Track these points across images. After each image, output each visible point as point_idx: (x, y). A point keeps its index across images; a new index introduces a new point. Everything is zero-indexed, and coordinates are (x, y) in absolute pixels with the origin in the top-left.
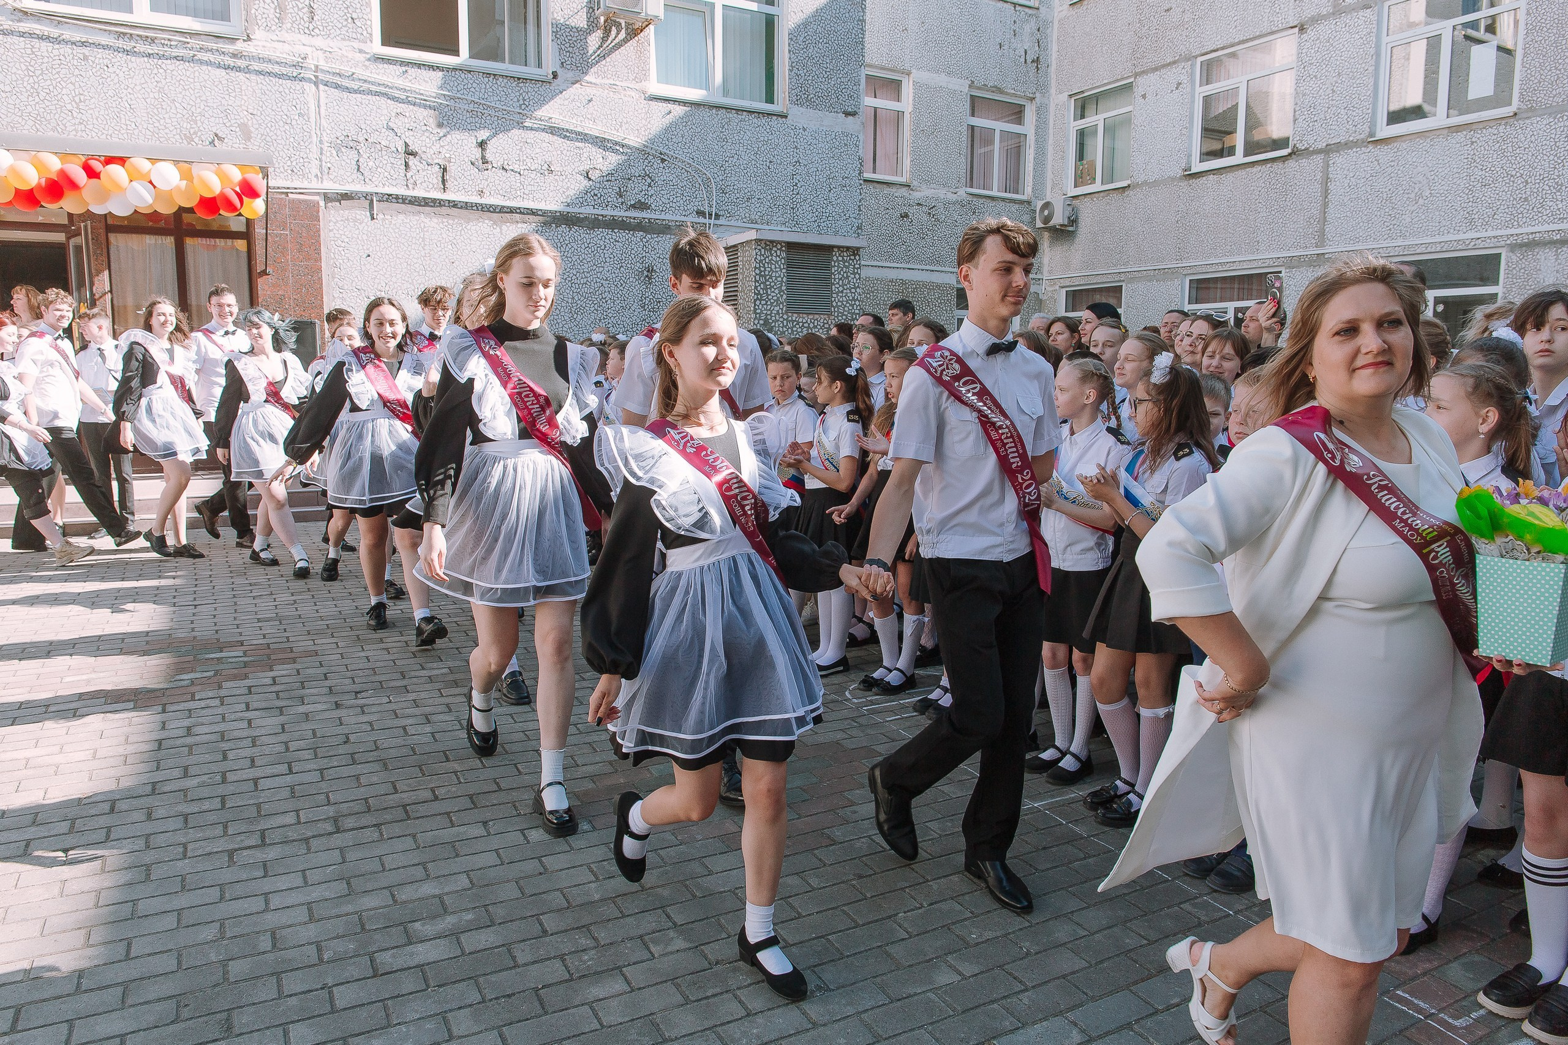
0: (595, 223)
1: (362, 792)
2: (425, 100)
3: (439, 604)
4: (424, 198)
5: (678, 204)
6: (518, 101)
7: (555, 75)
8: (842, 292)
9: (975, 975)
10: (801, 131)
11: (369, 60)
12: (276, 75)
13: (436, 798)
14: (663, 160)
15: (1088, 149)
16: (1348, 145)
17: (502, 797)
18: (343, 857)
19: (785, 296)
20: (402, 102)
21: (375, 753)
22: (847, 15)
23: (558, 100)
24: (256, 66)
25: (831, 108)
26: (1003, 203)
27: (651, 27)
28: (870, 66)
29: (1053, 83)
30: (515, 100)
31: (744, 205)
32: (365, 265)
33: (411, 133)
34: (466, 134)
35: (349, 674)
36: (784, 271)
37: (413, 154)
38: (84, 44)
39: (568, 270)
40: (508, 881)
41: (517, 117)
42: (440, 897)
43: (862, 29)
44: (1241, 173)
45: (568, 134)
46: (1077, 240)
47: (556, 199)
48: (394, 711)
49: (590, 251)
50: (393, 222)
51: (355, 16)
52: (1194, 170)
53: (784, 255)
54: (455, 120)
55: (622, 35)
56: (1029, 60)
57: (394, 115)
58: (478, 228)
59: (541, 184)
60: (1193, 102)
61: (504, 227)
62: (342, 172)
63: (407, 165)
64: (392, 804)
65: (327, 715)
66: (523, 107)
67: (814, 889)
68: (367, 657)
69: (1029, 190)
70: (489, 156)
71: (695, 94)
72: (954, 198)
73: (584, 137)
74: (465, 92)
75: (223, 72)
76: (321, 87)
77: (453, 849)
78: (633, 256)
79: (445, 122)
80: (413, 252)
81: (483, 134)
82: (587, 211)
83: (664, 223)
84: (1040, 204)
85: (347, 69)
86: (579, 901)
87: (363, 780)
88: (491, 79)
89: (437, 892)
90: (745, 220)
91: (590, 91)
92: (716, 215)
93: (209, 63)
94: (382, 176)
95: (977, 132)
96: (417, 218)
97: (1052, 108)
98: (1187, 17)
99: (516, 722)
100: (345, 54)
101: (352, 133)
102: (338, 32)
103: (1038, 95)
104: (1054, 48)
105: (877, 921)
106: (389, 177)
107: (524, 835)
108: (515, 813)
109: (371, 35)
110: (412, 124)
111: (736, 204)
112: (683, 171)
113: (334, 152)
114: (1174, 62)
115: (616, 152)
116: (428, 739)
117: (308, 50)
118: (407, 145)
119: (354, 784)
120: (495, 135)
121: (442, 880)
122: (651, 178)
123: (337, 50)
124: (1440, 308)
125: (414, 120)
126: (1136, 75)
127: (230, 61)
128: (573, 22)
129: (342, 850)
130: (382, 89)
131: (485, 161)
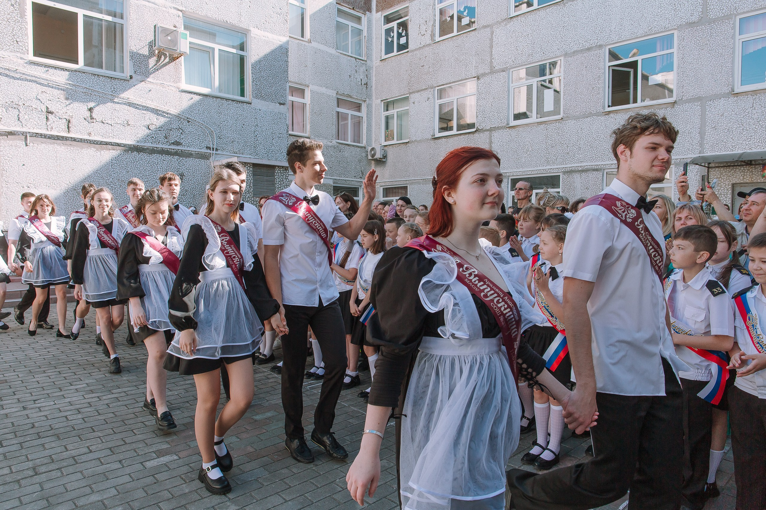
0: (153, 151)
1: (47, 453)
2: (58, 86)
3: (74, 351)
4: (57, 136)
5: (196, 143)
6: (111, 89)
7: (131, 77)
8: (280, 187)
9: (375, 502)
10: (258, 111)
11: (26, 63)
13: (91, 451)
14: (188, 122)
15: (390, 125)
16: (499, 128)
17: (127, 447)
18: (41, 488)
19: (252, 189)
20: (46, 86)
21: (51, 432)
22: (280, 58)
23: (133, 89)
25: (273, 101)
26: (353, 147)
27: (182, 57)
28: (290, 82)
29: (374, 94)
30: (109, 88)
31: (230, 145)
32: (21, 170)
33: (50, 102)
34: (82, 104)
35: (28, 391)
36: (252, 177)
37: (51, 113)
39: (138, 174)
40: (138, 489)
41: (110, 97)
42: (102, 501)
43: (287, 65)
44: (456, 138)
45: (138, 107)
46: (387, 165)
47: (131, 138)
48: (59, 409)
49: (150, 165)
50: (39, 148)
51: (18, 40)
52: (436, 136)
53: (251, 169)
54: (75, 97)
55: (167, 60)
56: (363, 84)
57: (40, 92)
58: (87, 152)
59: (123, 131)
60: (435, 106)
61: (102, 152)
62: (9, 120)
63: (47, 118)
64: (66, 457)
65: (19, 414)
66: (114, 92)
67: (295, 474)
68: (37, 381)
69: (364, 142)
70: (94, 115)
71: (205, 91)
72: (330, 144)
73: (147, 109)
74: (81, 83)
77: (105, 476)
78: (173, 168)
79: (70, 97)
80: (50, 163)
81: (91, 105)
82: (148, 145)
83: (189, 152)
84: (369, 149)
85: (13, 67)
86: (178, 493)
87: (46, 446)
88: (96, 77)
89: (100, 498)
90: (231, 152)
91: (150, 86)
92: (216, 149)
94: (32, 123)
95: (340, 113)
96: (53, 146)
97: (374, 106)
98: (431, 70)
99: (129, 409)
100: (12, 59)
101: (16, 100)
102: (8, 48)
103: (367, 99)
104: (374, 79)
105: (327, 484)
106: (37, 124)
107: (143, 465)
108: (136, 454)
109: (28, 50)
110: (51, 97)
111: (226, 144)
112: (199, 127)
113: (4, 110)
114: (426, 89)
115: (164, 116)
116: (81, 421)
118: (47, 108)
119: (41, 448)
120: (98, 105)
121: (102, 492)
122: (182, 130)
123: (7, 57)
125: (52, 95)
126: (410, 93)
128: (141, 52)
129: (40, 484)
130: (34, 78)
131: (92, 118)
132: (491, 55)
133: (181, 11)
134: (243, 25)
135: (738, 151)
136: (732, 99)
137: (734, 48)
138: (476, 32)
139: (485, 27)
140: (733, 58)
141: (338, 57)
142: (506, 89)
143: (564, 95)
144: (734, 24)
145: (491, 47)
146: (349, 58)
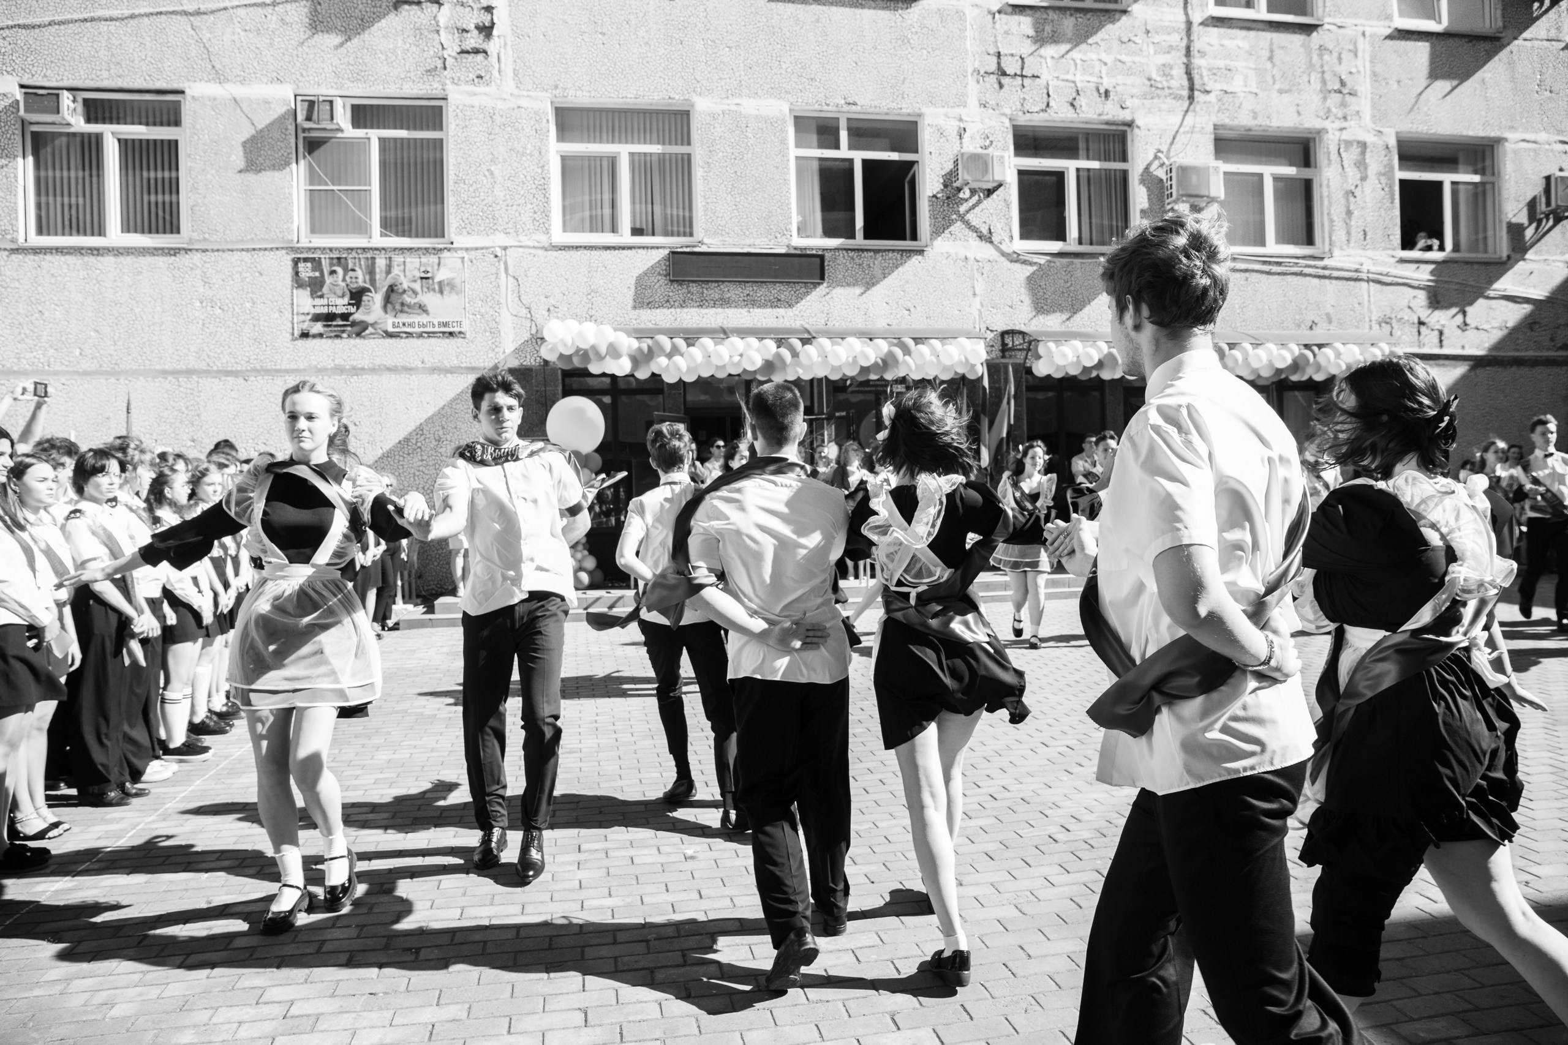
4: (1431, 354)
6: (1486, 279)
11: (1397, 262)
12: (1347, 279)
20: (1418, 288)
24: (1336, 274)
30: (1484, 278)
33: (1420, 309)
34: (1455, 308)
37: (1424, 324)
38: (1246, 271)
41: (1482, 291)
45: (1512, 299)
47: (1511, 347)
54: (1448, 297)
55: (1551, 223)
57: (1410, 298)
63: (1419, 332)
66: (1486, 283)
70: (1468, 321)
73: (1526, 301)
74: (1454, 277)
75: (1316, 280)
76: (1371, 284)
82: (1530, 354)
85: (1385, 270)
88: (1469, 266)
91: (1531, 266)
93: (1310, 275)
94: (1406, 341)
101: (1388, 313)
102: (1379, 245)
106: (1410, 341)
109: (1396, 245)
110: (1423, 303)
117: (1363, 260)
118: (1418, 318)
123: (1379, 257)
127: (1321, 272)
130: (1404, 281)
131: (1466, 324)
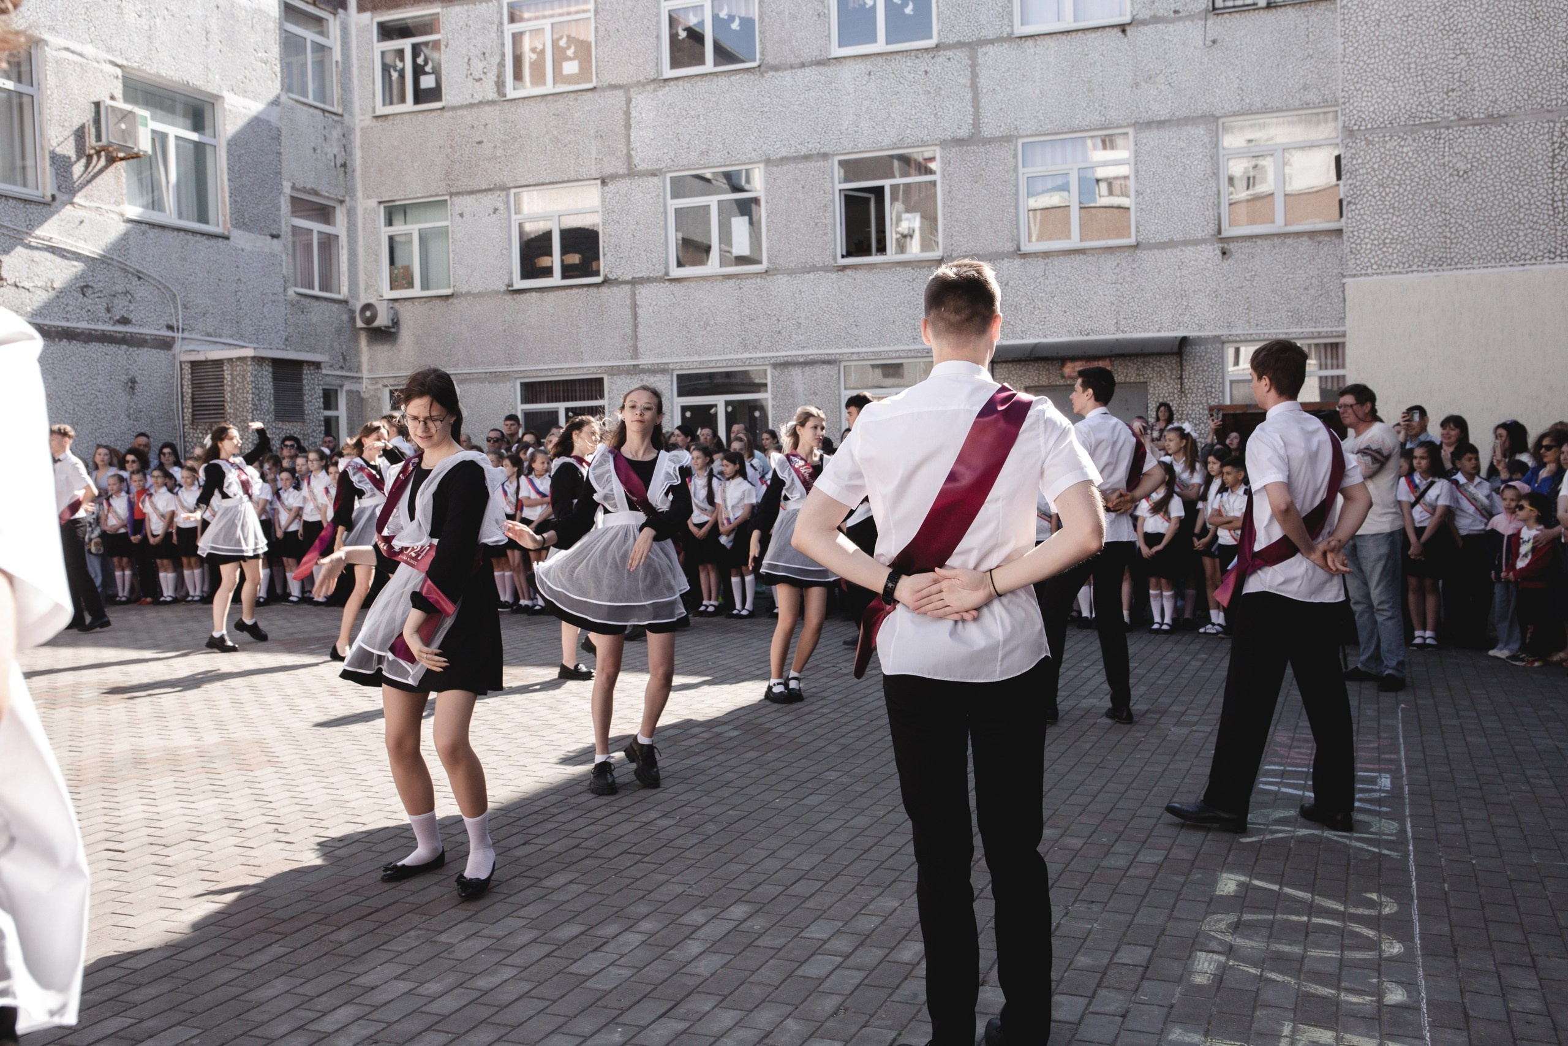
0: (89, 337)
5: (152, 319)
6: (27, 222)
7: (53, 197)
8: (311, 401)
10: (240, 251)
14: (139, 278)
15: (398, 253)
16: (649, 280)
19: (273, 406)
23: (54, 220)
25: (261, 231)
26: (325, 303)
29: (361, 187)
30: (24, 221)
31: (200, 319)
36: (271, 383)
43: (279, 161)
44: (562, 293)
45: (66, 254)
46: (398, 339)
47: (59, 314)
49: (86, 363)
52: (516, 286)
53: (271, 369)
55: (102, 162)
56: (338, 165)
60: (510, 226)
66: (27, 226)
69: (345, 290)
70: (3, 273)
73: (78, 257)
78: (119, 368)
82: (82, 325)
83: (142, 336)
84: (359, 304)
88: (3, 200)
90: (201, 333)
91: (81, 213)
92: (182, 329)
97: (360, 212)
98: (499, 152)
103: (347, 198)
104: (358, 154)
111: (195, 319)
112: (154, 288)
114: (490, 190)
120: (7, 254)
122: (131, 294)
124: (730, 409)
126: (451, 195)
132: (628, 142)
133: (119, 66)
134: (212, 89)
135: (1031, 340)
136: (1018, 262)
137: (1017, 186)
138: (596, 94)
139: (613, 87)
140: (1017, 200)
141: (292, 108)
142: (662, 210)
143: (768, 230)
144: (1016, 150)
145: (628, 126)
146: (312, 110)
